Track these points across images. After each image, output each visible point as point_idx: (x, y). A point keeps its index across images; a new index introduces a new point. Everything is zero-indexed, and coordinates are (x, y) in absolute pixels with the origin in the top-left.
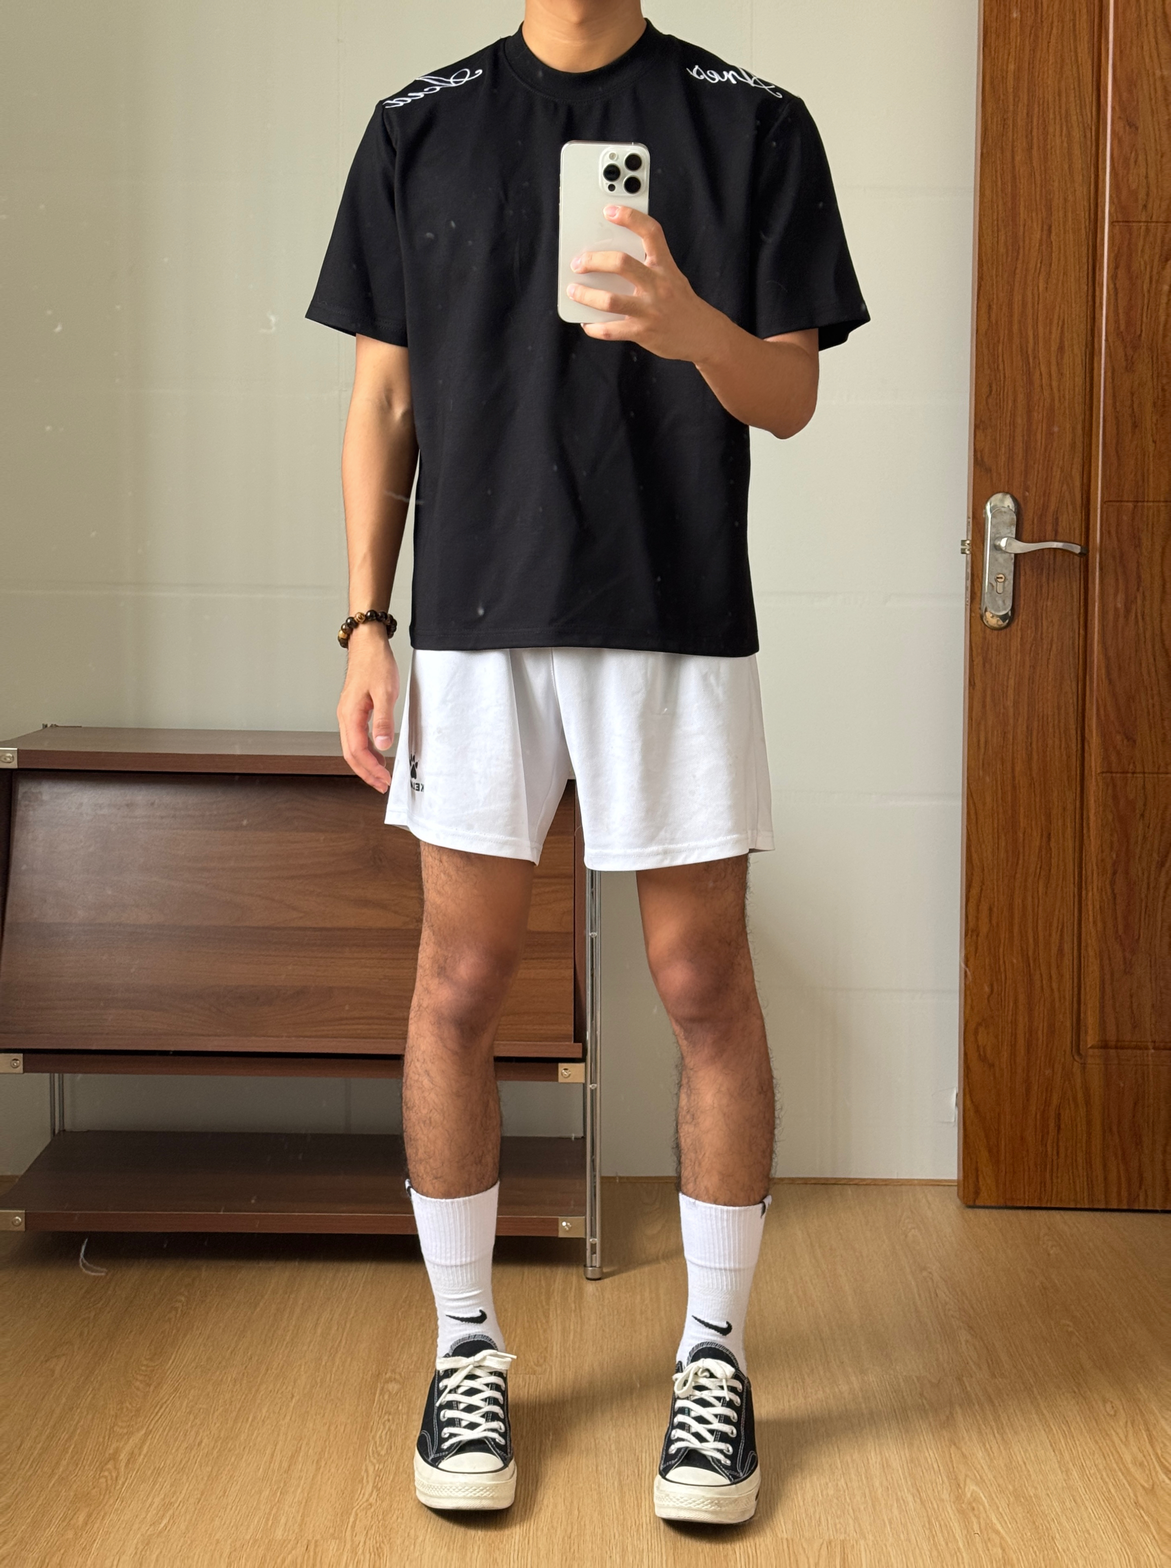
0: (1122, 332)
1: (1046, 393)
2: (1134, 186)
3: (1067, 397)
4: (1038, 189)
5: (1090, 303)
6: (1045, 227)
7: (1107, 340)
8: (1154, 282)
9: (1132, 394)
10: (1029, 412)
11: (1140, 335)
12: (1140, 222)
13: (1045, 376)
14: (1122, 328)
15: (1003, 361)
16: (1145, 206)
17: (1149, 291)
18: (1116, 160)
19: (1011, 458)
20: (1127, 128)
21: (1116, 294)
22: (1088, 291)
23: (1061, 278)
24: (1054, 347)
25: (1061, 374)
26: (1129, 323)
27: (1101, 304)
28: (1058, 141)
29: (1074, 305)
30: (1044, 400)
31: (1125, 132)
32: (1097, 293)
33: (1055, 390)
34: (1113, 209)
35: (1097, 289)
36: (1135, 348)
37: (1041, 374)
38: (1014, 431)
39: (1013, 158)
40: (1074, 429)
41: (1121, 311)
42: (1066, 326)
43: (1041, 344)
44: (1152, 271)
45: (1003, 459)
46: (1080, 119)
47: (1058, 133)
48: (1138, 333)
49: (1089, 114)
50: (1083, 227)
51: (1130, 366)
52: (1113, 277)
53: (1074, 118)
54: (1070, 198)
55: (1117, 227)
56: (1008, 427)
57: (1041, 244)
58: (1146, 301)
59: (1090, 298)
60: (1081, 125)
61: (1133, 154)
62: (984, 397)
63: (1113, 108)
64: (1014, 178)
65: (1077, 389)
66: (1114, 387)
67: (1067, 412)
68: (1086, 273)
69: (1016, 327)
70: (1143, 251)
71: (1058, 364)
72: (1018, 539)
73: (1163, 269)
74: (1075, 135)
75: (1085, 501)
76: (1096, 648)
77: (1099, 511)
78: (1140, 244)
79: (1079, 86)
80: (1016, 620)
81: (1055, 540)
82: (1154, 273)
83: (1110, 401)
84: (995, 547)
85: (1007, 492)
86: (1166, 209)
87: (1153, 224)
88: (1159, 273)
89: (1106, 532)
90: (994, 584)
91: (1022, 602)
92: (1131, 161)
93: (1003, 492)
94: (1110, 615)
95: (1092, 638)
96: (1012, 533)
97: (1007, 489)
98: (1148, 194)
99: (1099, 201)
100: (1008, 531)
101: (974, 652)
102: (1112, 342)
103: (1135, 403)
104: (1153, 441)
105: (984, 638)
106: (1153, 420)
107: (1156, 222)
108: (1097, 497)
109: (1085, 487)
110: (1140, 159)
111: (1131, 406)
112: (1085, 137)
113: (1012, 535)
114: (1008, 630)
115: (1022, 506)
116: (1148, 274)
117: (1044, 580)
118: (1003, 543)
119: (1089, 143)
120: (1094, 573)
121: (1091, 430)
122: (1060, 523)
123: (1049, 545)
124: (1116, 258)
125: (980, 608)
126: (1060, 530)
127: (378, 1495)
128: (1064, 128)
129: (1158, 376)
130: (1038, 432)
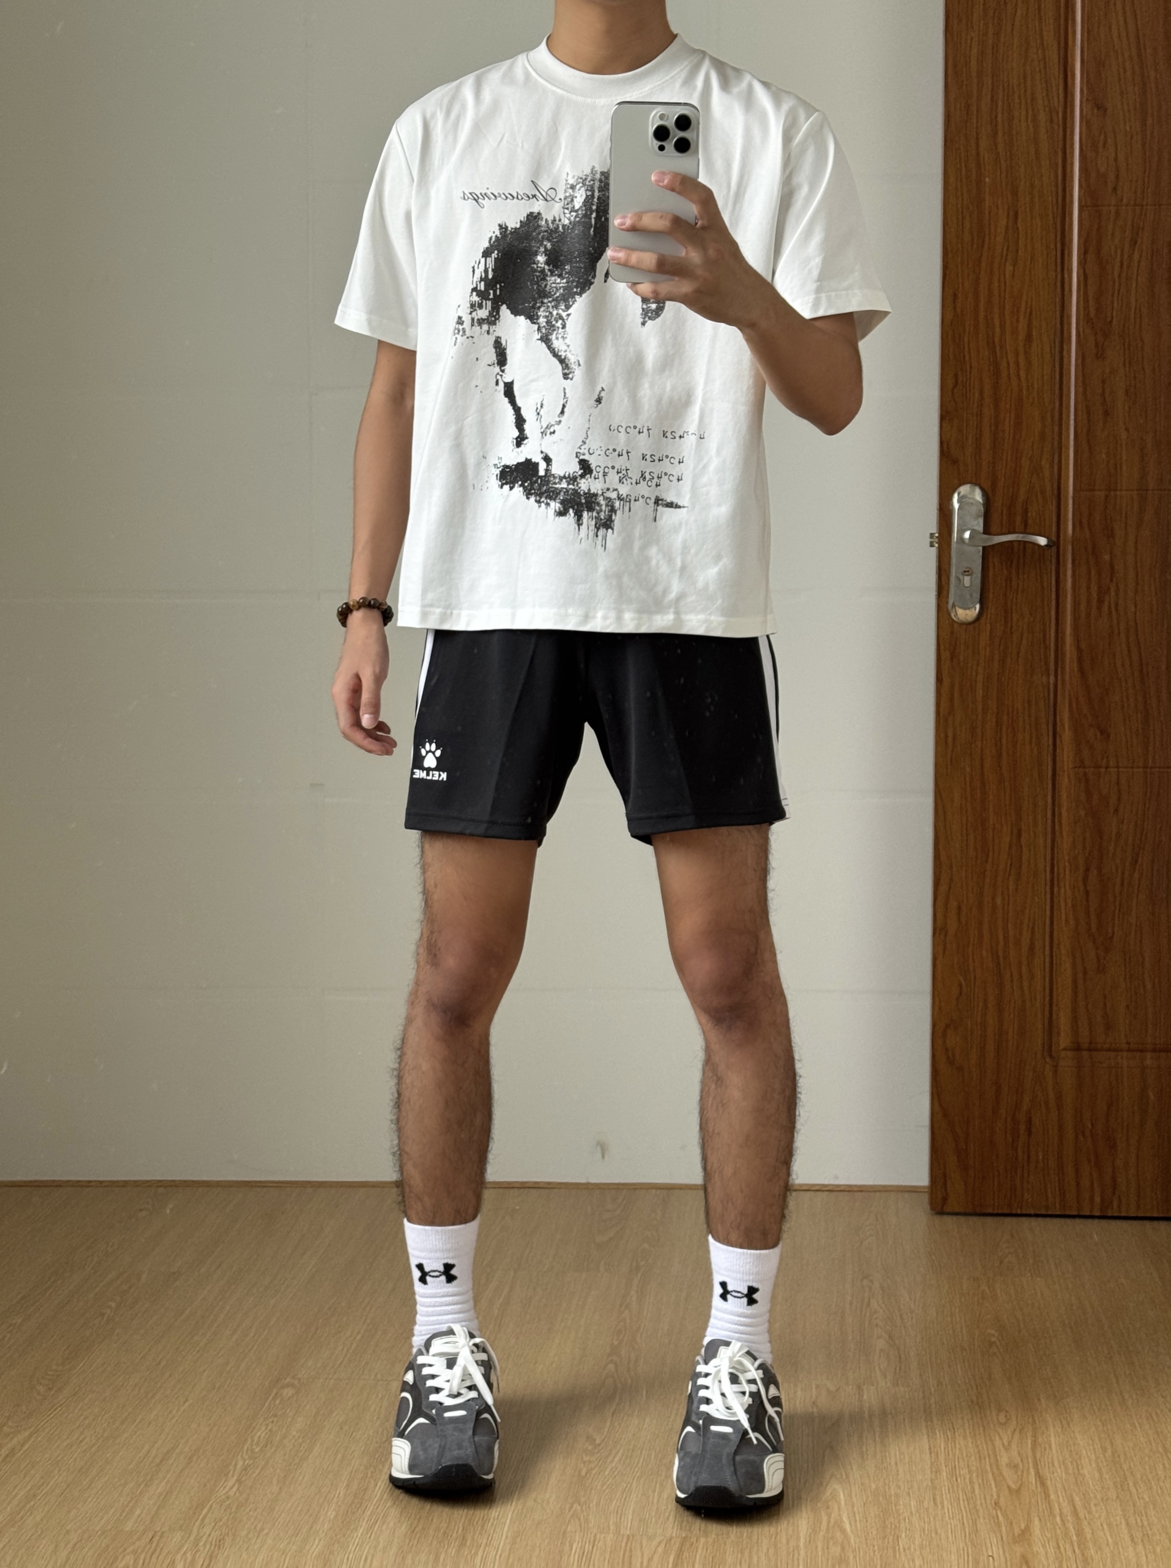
0: (1092, 320)
1: (1014, 382)
2: (1102, 170)
3: (1035, 386)
5: (1060, 287)
6: (1012, 213)
7: (1077, 328)
8: (1125, 267)
9: (1104, 382)
10: (997, 402)
11: (1111, 322)
12: (1110, 205)
13: (1012, 361)
14: (1092, 314)
15: (969, 351)
17: (1119, 276)
18: (1084, 144)
19: (978, 450)
20: (1096, 110)
21: (1086, 278)
22: (1056, 276)
23: (1028, 265)
24: (1022, 336)
25: (1029, 364)
26: (1099, 309)
27: (1071, 288)
28: (1023, 124)
29: (1043, 292)
30: (1012, 390)
31: (1093, 114)
32: (1067, 277)
33: (1024, 380)
34: (1083, 191)
35: (1067, 272)
36: (1107, 335)
37: (1009, 364)
38: (981, 421)
39: (977, 144)
40: (1043, 419)
41: (1092, 295)
42: (1034, 314)
43: (1008, 332)
44: (1122, 255)
45: (969, 451)
46: (1046, 103)
47: (1023, 117)
48: (1109, 320)
49: (1056, 98)
50: (1050, 211)
51: (1100, 355)
52: (1083, 261)
53: (1041, 101)
54: (1037, 183)
55: (1087, 211)
56: (975, 418)
57: (1007, 230)
58: (1117, 287)
59: (1059, 284)
60: (1047, 108)
61: (1102, 137)
62: (950, 387)
63: (1082, 93)
64: (979, 164)
65: (1046, 378)
66: (1084, 376)
67: (1036, 401)
68: (1055, 257)
69: (982, 317)
70: (1113, 234)
71: (1027, 353)
72: (987, 530)
73: (1133, 253)
74: (1042, 117)
75: (1056, 492)
76: (1069, 639)
77: (1071, 502)
78: (1110, 227)
79: (1045, 68)
80: (985, 615)
81: (1024, 532)
82: (1126, 256)
83: (1081, 390)
84: (961, 539)
85: (975, 483)
86: (1136, 192)
87: (1123, 208)
88: (1130, 257)
89: (1078, 523)
90: (961, 577)
91: (991, 595)
92: (1101, 145)
93: (970, 483)
94: (1083, 607)
95: (1064, 633)
96: (979, 525)
97: (974, 480)
98: (1117, 177)
99: (1067, 185)
100: (976, 523)
101: (942, 648)
102: (1081, 329)
103: (1107, 392)
104: (1127, 430)
105: (952, 633)
106: (1126, 408)
107: (1127, 205)
108: (1068, 487)
109: (1056, 477)
110: (1110, 141)
111: (1103, 394)
112: (1052, 121)
113: (980, 527)
114: (977, 624)
115: (991, 495)
116: (1118, 260)
117: (1014, 571)
118: (967, 535)
119: (1056, 127)
120: (1065, 565)
121: (1061, 419)
122: (1030, 514)
123: (1018, 537)
124: (1086, 242)
125: (947, 603)
126: (1030, 522)
127: (238, 1488)
128: (1030, 112)
129: (1130, 363)
130: (1007, 420)
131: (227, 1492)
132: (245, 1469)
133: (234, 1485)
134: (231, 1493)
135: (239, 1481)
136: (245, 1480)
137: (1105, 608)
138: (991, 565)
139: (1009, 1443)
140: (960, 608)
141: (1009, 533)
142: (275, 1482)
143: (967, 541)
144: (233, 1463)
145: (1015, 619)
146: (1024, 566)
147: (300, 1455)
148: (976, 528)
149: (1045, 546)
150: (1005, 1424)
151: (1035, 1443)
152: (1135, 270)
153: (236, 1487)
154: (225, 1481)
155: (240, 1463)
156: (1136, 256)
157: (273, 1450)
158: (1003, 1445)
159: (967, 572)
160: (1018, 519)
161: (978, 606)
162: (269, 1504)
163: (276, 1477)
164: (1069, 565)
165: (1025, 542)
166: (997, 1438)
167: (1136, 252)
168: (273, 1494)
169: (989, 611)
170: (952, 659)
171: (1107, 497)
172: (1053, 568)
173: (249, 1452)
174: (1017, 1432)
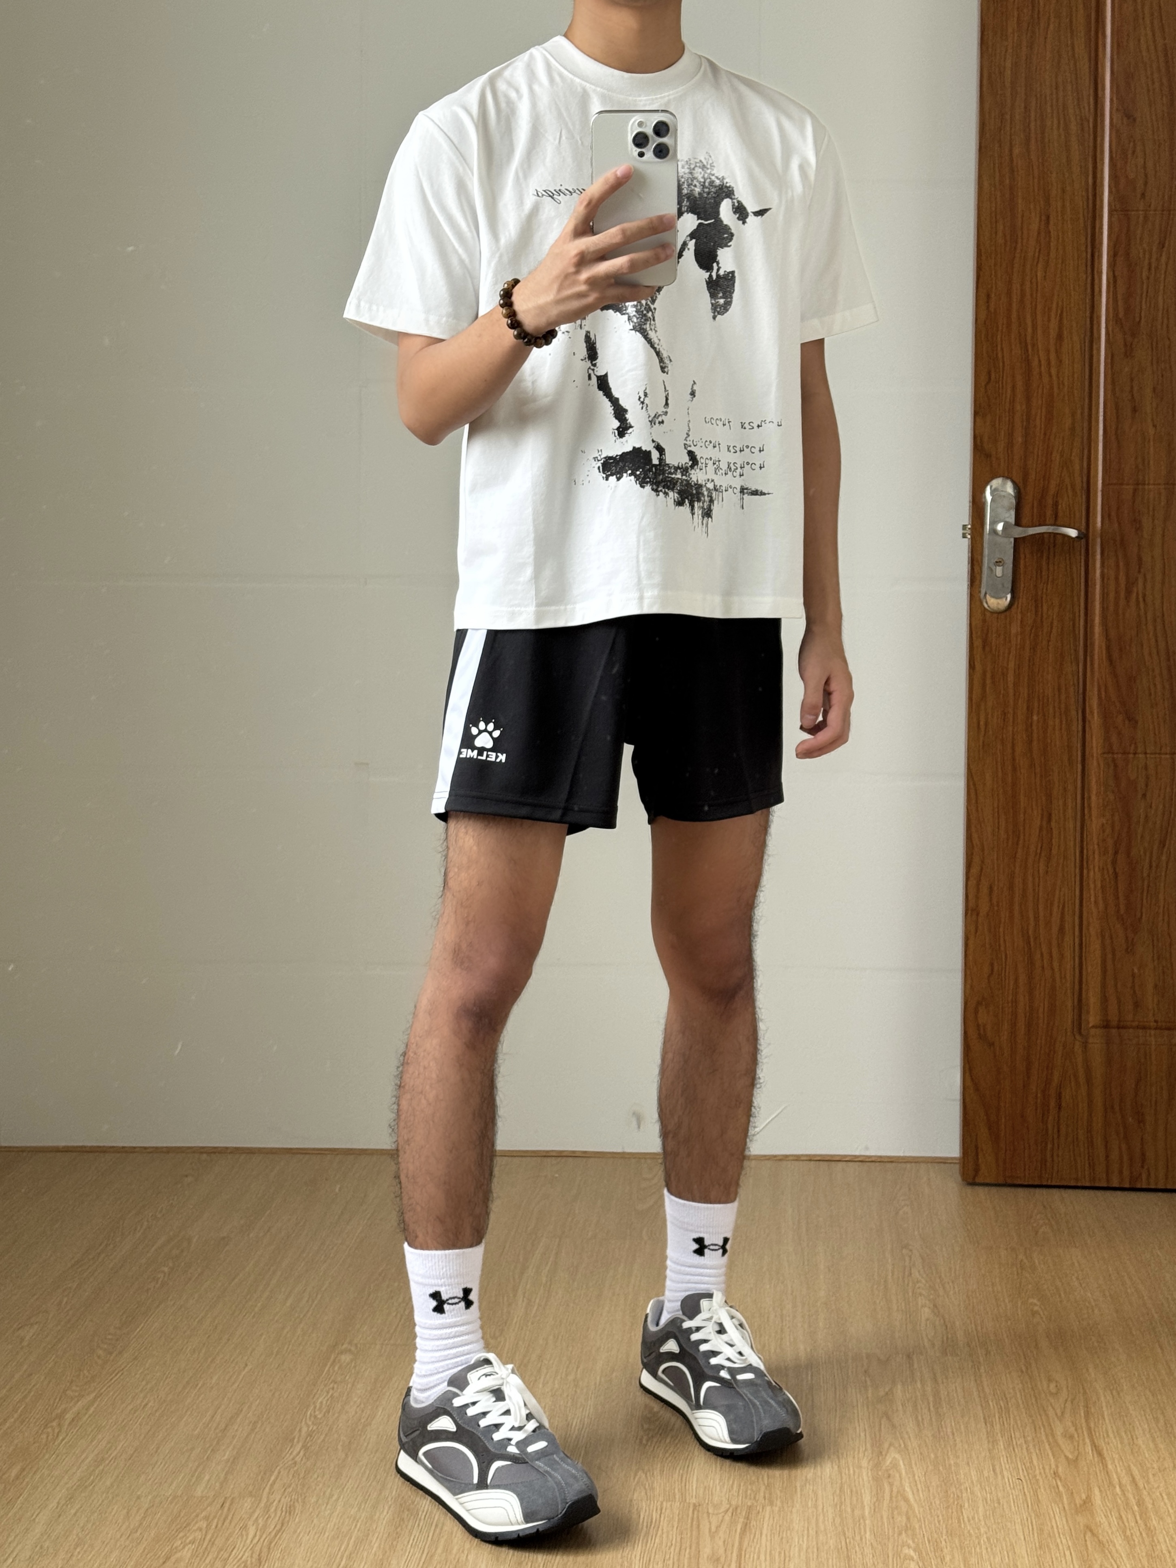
0: (1121, 320)
1: (1046, 379)
2: (1132, 176)
3: (1066, 383)
4: (1036, 180)
5: (1089, 290)
6: (1043, 218)
7: (1107, 327)
8: (1153, 269)
9: (1132, 380)
10: (1028, 399)
11: (1140, 322)
12: (1137, 210)
13: (1043, 362)
14: (1121, 315)
15: (1002, 349)
16: (1143, 195)
17: (1148, 278)
18: (1114, 150)
19: (1010, 445)
20: (1125, 119)
21: (1115, 282)
22: (1087, 278)
23: (1059, 266)
24: (1053, 334)
25: (1060, 361)
26: (1128, 310)
27: (1100, 291)
28: (1055, 132)
29: (1072, 293)
30: (1043, 387)
31: (1123, 123)
32: (1096, 281)
33: (1054, 378)
34: (1112, 198)
35: (1096, 277)
36: (1133, 335)
37: (1040, 361)
38: (1013, 417)
39: (1011, 151)
40: (1073, 415)
41: (1120, 297)
42: (1065, 314)
43: (1039, 332)
44: (1150, 258)
45: (1001, 446)
46: (1077, 113)
47: (1055, 126)
48: (1137, 319)
49: (1087, 108)
50: (1081, 215)
51: (1129, 352)
52: (1112, 265)
53: (1071, 111)
54: (1068, 188)
55: (1116, 216)
56: (1007, 414)
57: (1039, 233)
58: (1145, 287)
59: (1089, 286)
60: (1078, 118)
61: (1132, 144)
62: (983, 384)
63: (1111, 100)
64: (1012, 171)
65: (1076, 376)
66: (1113, 374)
67: (1066, 398)
68: (1084, 261)
69: (1014, 315)
70: (1141, 239)
71: (1058, 352)
72: (1018, 523)
73: (1161, 255)
74: (1074, 127)
75: (1085, 485)
76: (1097, 629)
77: (1099, 494)
78: (1139, 232)
79: (1076, 79)
80: (1016, 603)
81: (1055, 524)
82: (1153, 260)
83: (1110, 387)
84: (994, 531)
85: (1007, 476)
86: (1163, 197)
87: (1151, 212)
88: (1158, 260)
89: (1106, 515)
90: (993, 568)
91: (1022, 585)
92: (1130, 152)
93: (1003, 477)
94: (1112, 595)
95: (1093, 621)
96: (1011, 517)
97: (1006, 475)
98: (1146, 183)
99: (1097, 191)
100: (1007, 515)
101: (974, 636)
102: (1111, 333)
103: (1136, 389)
104: (1155, 426)
105: (984, 621)
106: (1154, 405)
107: (1155, 210)
108: (1097, 481)
109: (1085, 471)
110: (1139, 148)
111: (1131, 391)
112: (1083, 130)
113: (1012, 520)
114: (1008, 613)
115: (1022, 490)
116: (1147, 262)
117: (1044, 563)
118: (1000, 527)
119: (1086, 135)
120: (1094, 556)
121: (1090, 416)
122: (1060, 507)
123: (1048, 529)
124: (1115, 246)
125: (980, 592)
126: (1060, 514)
127: (304, 1455)
128: (1062, 122)
129: (1158, 362)
130: (1038, 417)
131: (293, 1459)
132: (310, 1434)
133: (299, 1452)
134: (298, 1459)
135: (305, 1447)
136: (311, 1446)
137: (1134, 595)
138: (1022, 556)
139: (1063, 1413)
140: (993, 597)
141: (1040, 525)
142: (339, 1447)
143: (1000, 533)
144: (298, 1429)
145: (1045, 608)
146: (1054, 556)
147: (363, 1421)
148: (1007, 520)
149: (1077, 537)
150: (1056, 1394)
151: (1087, 1415)
152: (1163, 272)
153: (302, 1453)
154: (291, 1447)
155: (305, 1429)
156: (1164, 259)
157: (336, 1415)
158: (1056, 1414)
159: (998, 563)
160: (1049, 512)
161: (1009, 596)
162: (336, 1470)
163: (341, 1443)
164: (1098, 557)
165: (1055, 534)
166: (1050, 1408)
167: (1164, 254)
168: (339, 1460)
169: (1020, 600)
170: (984, 648)
171: (1135, 490)
172: (1083, 561)
173: (312, 1419)
174: (1069, 1403)
